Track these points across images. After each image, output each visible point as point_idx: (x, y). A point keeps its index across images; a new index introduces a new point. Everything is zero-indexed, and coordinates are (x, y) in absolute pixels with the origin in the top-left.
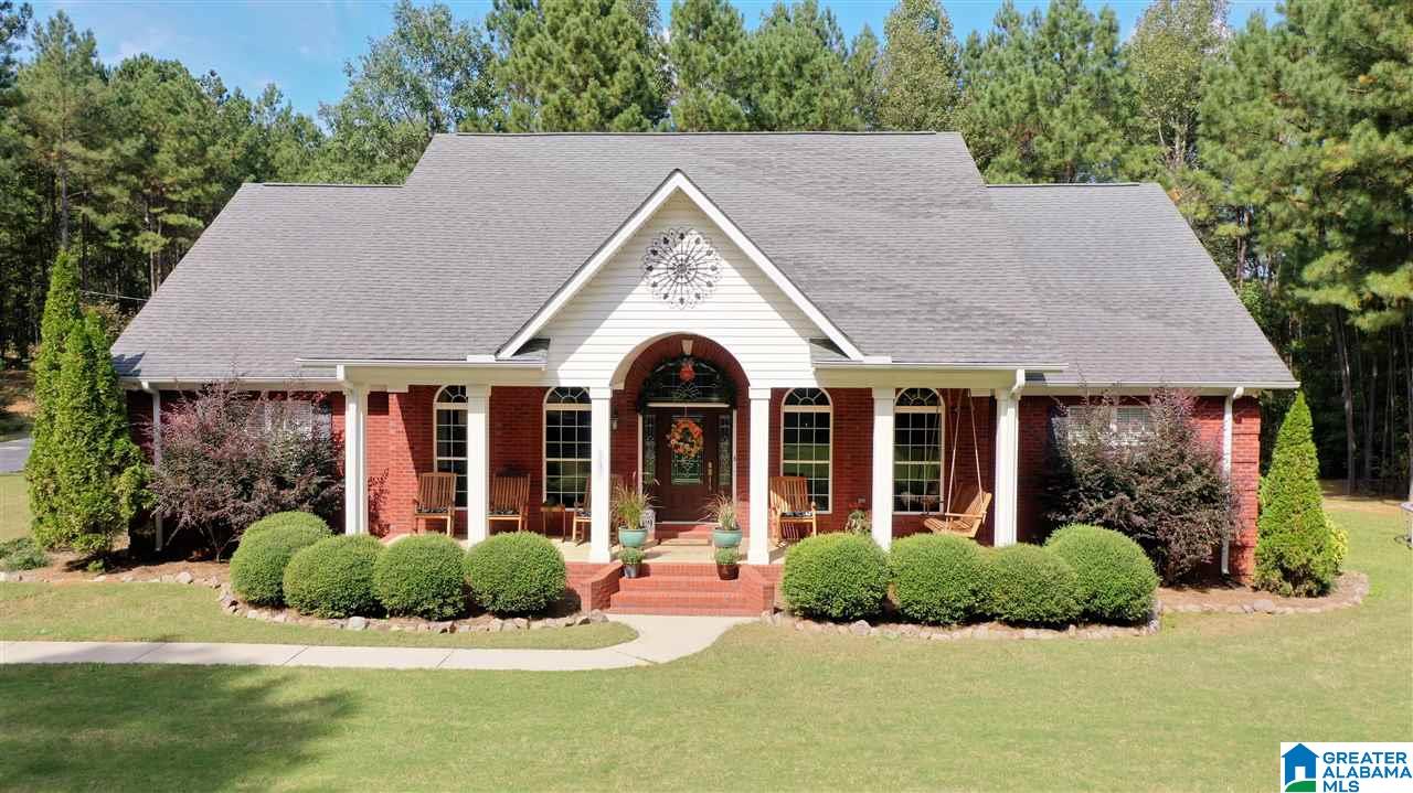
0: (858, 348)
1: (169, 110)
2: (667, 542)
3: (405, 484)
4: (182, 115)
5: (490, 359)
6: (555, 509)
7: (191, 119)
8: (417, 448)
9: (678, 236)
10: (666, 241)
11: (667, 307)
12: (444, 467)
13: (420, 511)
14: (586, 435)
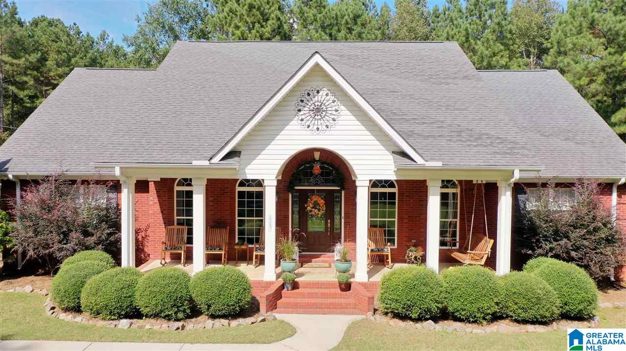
0: (422, 157)
1: (53, 41)
2: (306, 266)
3: (158, 233)
4: (59, 43)
5: (206, 163)
6: (243, 247)
7: (64, 45)
8: (164, 212)
9: (316, 92)
10: (309, 95)
11: (309, 133)
12: (180, 223)
13: (166, 248)
14: (260, 204)
